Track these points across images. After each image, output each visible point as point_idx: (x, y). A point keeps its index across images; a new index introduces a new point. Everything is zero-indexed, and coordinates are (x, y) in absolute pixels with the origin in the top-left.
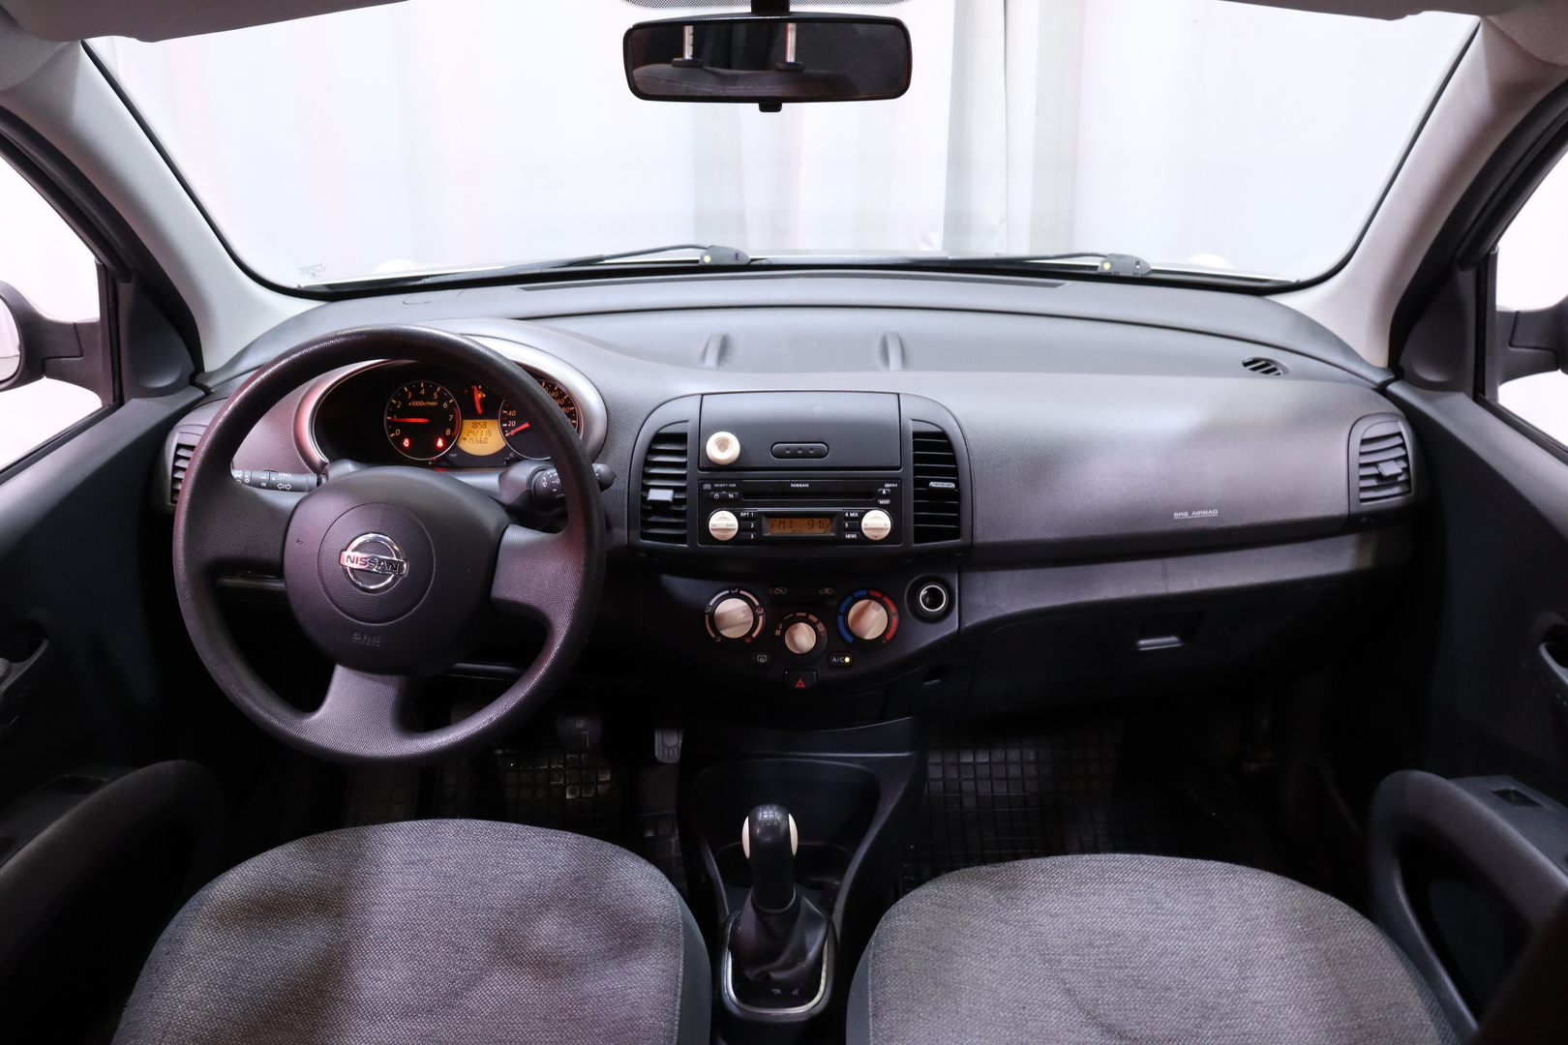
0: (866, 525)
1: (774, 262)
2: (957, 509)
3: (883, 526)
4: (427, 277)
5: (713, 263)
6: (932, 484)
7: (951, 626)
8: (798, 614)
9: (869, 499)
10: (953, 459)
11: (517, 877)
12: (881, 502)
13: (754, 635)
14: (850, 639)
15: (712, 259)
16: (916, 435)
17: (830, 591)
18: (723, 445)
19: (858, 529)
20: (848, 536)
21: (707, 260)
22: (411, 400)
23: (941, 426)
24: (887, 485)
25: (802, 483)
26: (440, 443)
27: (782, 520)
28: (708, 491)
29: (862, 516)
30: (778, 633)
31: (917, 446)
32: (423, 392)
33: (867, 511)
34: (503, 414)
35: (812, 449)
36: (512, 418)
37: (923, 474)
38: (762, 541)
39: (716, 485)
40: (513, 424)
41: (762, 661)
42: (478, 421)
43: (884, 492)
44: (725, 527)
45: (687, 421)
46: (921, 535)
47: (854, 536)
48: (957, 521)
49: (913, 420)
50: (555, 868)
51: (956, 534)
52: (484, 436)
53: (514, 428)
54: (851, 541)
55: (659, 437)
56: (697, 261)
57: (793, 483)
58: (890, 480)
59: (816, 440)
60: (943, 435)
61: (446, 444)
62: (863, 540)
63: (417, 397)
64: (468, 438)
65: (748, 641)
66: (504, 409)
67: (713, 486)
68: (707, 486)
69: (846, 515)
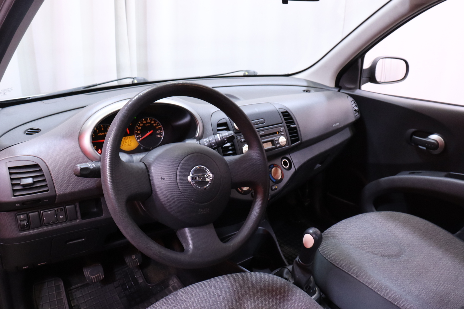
0: (281, 141)
2: (297, 132)
3: (284, 141)
6: (291, 126)
7: (293, 170)
9: (279, 133)
10: (291, 118)
11: (221, 297)
12: (282, 134)
14: (274, 181)
15: (137, 81)
16: (282, 113)
19: (279, 143)
20: (277, 146)
22: (98, 133)
23: (285, 109)
24: (282, 128)
25: (262, 132)
28: (240, 140)
29: (279, 139)
31: (283, 116)
32: (103, 129)
33: (280, 137)
34: (136, 133)
35: (261, 121)
36: (139, 134)
37: (288, 124)
39: (241, 137)
40: (140, 136)
42: (126, 137)
43: (282, 131)
45: (224, 118)
46: (293, 142)
48: (297, 136)
49: (279, 109)
50: (230, 288)
51: (298, 140)
53: (141, 137)
57: (260, 132)
58: (281, 126)
59: (261, 118)
60: (287, 112)
62: (281, 146)
63: (101, 131)
66: (136, 131)
67: (240, 138)
69: (276, 139)
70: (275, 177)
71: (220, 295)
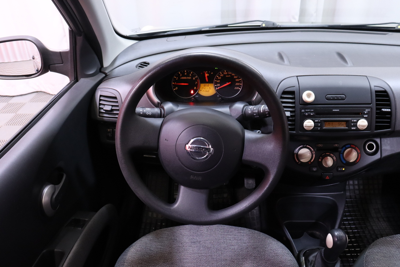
0: (359, 124)
1: (282, 26)
2: (390, 118)
3: (365, 125)
4: (169, 31)
5: (266, 27)
6: (383, 110)
7: (377, 156)
8: (327, 153)
9: (360, 115)
10: (389, 100)
11: (232, 247)
12: (365, 116)
13: (312, 161)
14: (344, 162)
15: (265, 25)
16: (376, 92)
17: (337, 145)
18: (309, 96)
19: (355, 126)
20: (352, 128)
21: (264, 25)
22: (181, 77)
23: (385, 89)
24: (367, 110)
25: (337, 109)
26: (192, 92)
27: (329, 123)
28: (303, 112)
29: (358, 121)
30: (320, 160)
31: (377, 96)
32: (186, 74)
33: (359, 119)
34: (215, 82)
35: (340, 97)
36: (218, 83)
37: (379, 106)
38: (322, 130)
39: (306, 110)
40: (219, 85)
41: (315, 170)
42: (206, 84)
43: (366, 112)
44: (310, 126)
45: (294, 87)
46: (377, 128)
47: (354, 128)
48: (390, 122)
49: (375, 86)
50: (245, 243)
52: (208, 89)
53: (219, 87)
54: (354, 130)
55: (284, 93)
56: (260, 26)
57: (334, 109)
58: (367, 108)
59: (341, 94)
60: (385, 91)
61: (194, 92)
62: (358, 130)
63: (184, 75)
64: (202, 90)
65: (310, 163)
66: (215, 80)
67: (305, 111)
68: (303, 111)
69: (352, 121)
70: (347, 159)
71: (233, 245)
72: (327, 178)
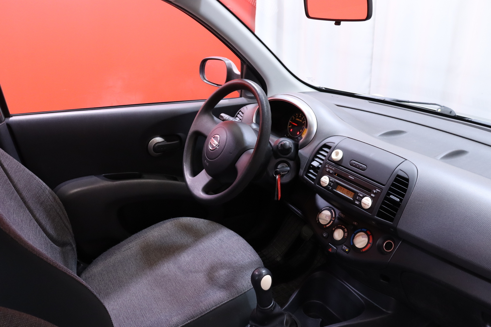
0: (363, 201)
3: (368, 204)
6: (392, 196)
8: (343, 226)
9: (368, 191)
10: (405, 191)
12: (372, 195)
13: (327, 226)
14: (352, 244)
15: (441, 111)
16: (398, 176)
17: (356, 224)
18: (337, 154)
19: (360, 201)
20: (356, 202)
21: (439, 111)
23: (409, 176)
24: (377, 190)
25: (352, 177)
26: (298, 133)
27: (342, 187)
28: (327, 168)
29: (364, 197)
30: (334, 229)
31: (396, 180)
32: (300, 116)
33: (366, 196)
35: (361, 166)
37: (391, 190)
38: (332, 191)
39: (329, 167)
41: (324, 236)
43: (375, 192)
45: (334, 143)
47: (358, 203)
48: (394, 215)
49: (400, 170)
51: (391, 220)
54: (356, 205)
55: (325, 146)
56: (435, 111)
57: (350, 176)
58: (379, 188)
59: (365, 164)
60: (407, 180)
62: (360, 206)
63: (298, 118)
65: (325, 227)
67: (328, 167)
68: (327, 166)
69: (359, 194)
72: (329, 250)
